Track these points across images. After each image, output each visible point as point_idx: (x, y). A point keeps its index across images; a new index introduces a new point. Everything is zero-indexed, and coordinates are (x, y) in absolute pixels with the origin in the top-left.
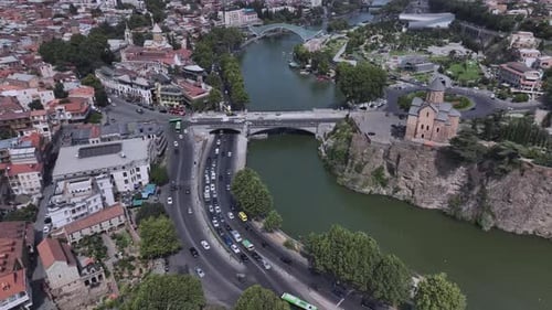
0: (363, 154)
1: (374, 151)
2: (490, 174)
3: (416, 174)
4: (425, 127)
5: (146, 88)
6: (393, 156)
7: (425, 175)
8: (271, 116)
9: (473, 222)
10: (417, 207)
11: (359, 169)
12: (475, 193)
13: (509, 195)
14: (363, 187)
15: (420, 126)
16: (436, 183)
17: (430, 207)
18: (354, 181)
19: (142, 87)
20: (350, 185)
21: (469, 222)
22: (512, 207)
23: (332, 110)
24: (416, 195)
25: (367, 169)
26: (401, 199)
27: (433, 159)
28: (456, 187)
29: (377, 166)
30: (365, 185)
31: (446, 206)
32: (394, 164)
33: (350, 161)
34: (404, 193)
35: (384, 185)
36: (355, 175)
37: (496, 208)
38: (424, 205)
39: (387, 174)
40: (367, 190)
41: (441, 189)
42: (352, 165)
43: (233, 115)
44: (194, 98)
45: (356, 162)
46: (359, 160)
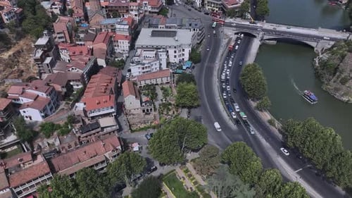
8: (283, 28)
11: (344, 81)
14: (342, 96)
18: (337, 90)
20: (332, 92)
30: (345, 95)
33: (338, 74)
36: (339, 86)
40: (345, 99)
42: (338, 78)
43: (254, 23)
44: (229, 7)
45: (343, 76)
46: (346, 74)
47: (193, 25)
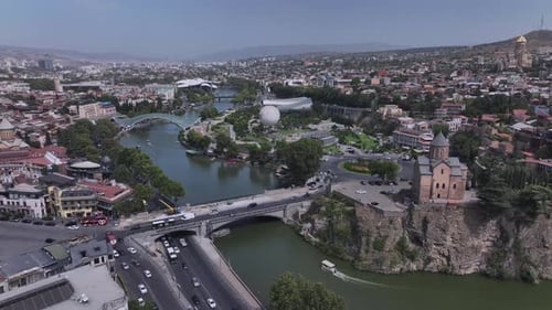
0: (378, 228)
1: (391, 222)
2: (520, 222)
3: (449, 238)
4: (441, 185)
5: (37, 196)
6: (417, 222)
7: (458, 237)
9: (518, 278)
10: (456, 275)
11: (379, 246)
12: (510, 245)
13: (543, 240)
14: (391, 267)
15: (435, 185)
16: (469, 244)
17: (469, 272)
18: (379, 262)
19: (28, 195)
20: (374, 267)
21: (515, 279)
22: (549, 252)
23: (283, 190)
24: (453, 262)
25: (389, 245)
26: (436, 270)
27: (461, 218)
28: (488, 243)
29: (398, 239)
30: (393, 263)
31: (483, 267)
32: (420, 232)
33: (364, 239)
34: (437, 263)
35: (412, 258)
36: (377, 255)
37: (534, 256)
38: (463, 272)
39: (411, 246)
40: (397, 269)
41: (475, 249)
42: (368, 244)
43: (175, 212)
44: (112, 199)
45: (373, 239)
46: (375, 235)
47: (90, 252)
